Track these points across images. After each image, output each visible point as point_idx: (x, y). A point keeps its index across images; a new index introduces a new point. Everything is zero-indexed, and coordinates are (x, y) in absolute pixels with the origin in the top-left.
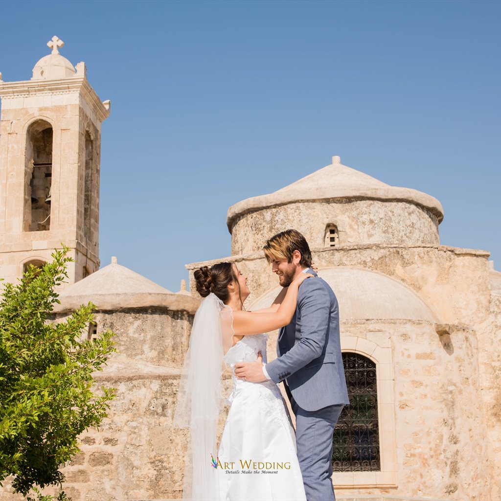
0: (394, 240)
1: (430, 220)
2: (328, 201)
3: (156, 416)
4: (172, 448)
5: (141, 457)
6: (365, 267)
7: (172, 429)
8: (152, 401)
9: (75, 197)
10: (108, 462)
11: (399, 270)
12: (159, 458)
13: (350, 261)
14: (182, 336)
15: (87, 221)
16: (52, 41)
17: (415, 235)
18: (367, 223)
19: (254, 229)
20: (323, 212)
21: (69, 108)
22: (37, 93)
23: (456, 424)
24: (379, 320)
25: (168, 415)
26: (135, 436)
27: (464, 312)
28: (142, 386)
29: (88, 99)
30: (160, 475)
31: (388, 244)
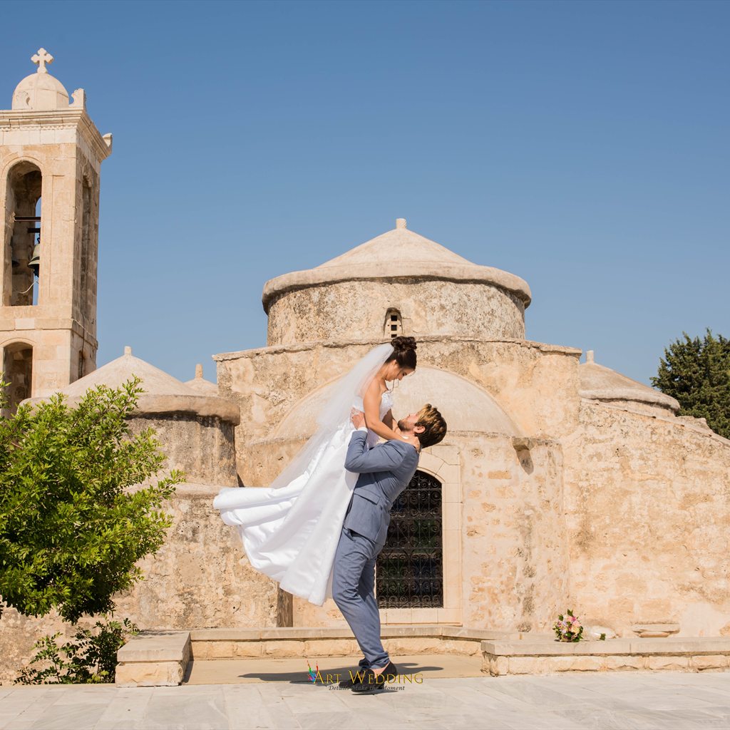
0: (469, 331)
1: (514, 305)
2: (390, 280)
3: (185, 542)
4: (204, 578)
5: (168, 589)
6: (433, 364)
7: (204, 557)
8: (181, 525)
9: (71, 264)
11: (473, 368)
12: (189, 590)
14: (213, 446)
15: (84, 292)
16: (38, 55)
17: (494, 325)
18: (437, 309)
19: (297, 311)
20: (384, 294)
21: (63, 147)
22: (22, 127)
23: (533, 554)
25: (200, 540)
26: (160, 564)
27: (549, 422)
28: (169, 506)
29: (86, 136)
30: (189, 610)
31: (461, 337)
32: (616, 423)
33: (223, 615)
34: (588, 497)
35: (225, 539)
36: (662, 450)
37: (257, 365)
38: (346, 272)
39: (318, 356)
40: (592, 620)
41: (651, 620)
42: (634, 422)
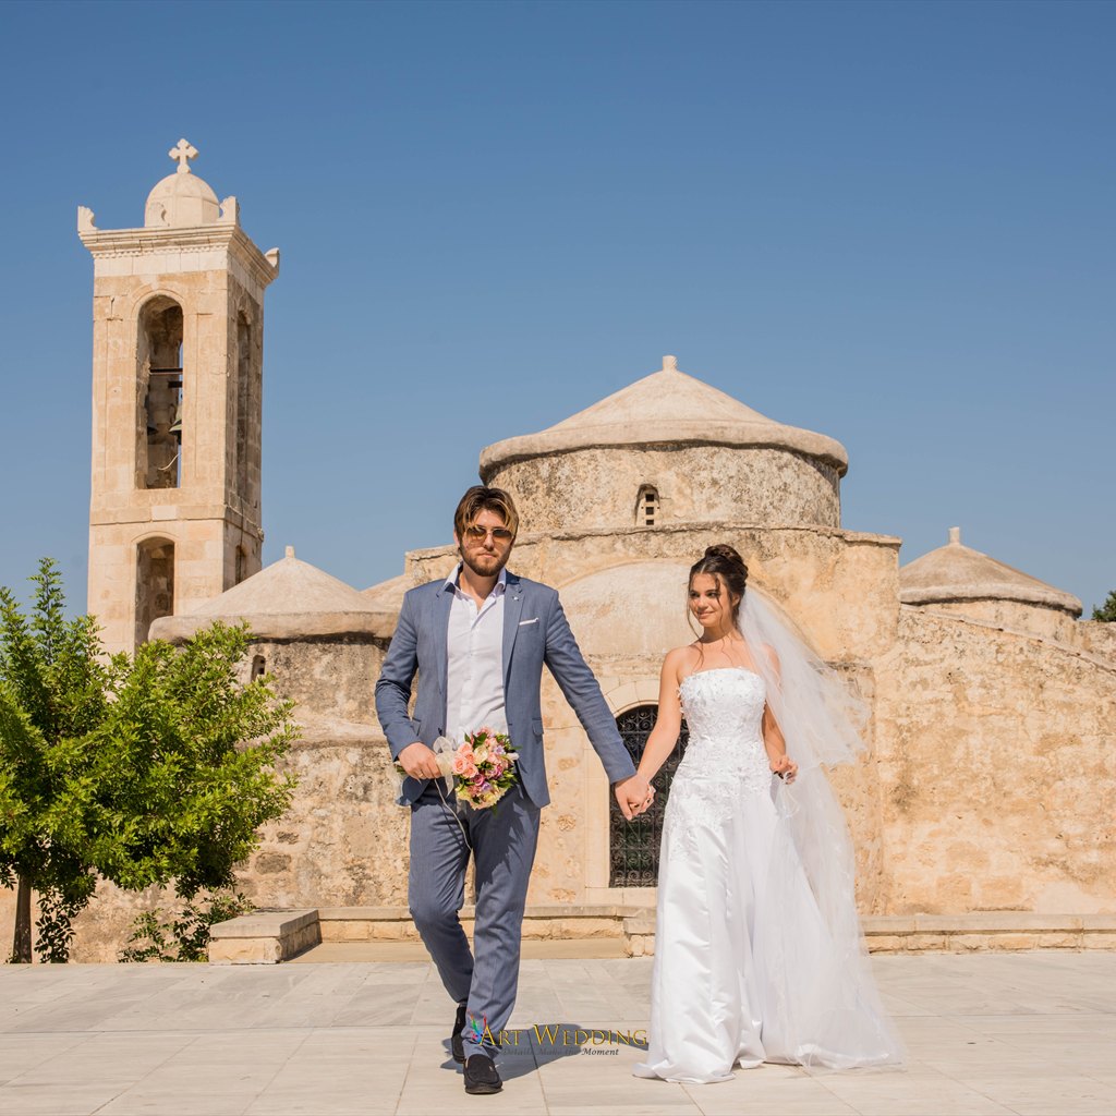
0: (752, 513)
1: (818, 475)
2: (643, 447)
3: (355, 802)
4: (379, 848)
5: (333, 861)
7: (378, 820)
8: (349, 780)
9: (223, 431)
10: (284, 868)
11: (754, 565)
12: (359, 862)
13: (676, 549)
15: (242, 467)
16: (178, 149)
17: (788, 504)
18: (707, 485)
19: (522, 490)
20: (635, 466)
21: (210, 276)
22: (156, 249)
25: (373, 799)
26: (323, 830)
27: (856, 637)
28: (334, 756)
29: (241, 257)
30: (360, 888)
31: (737, 523)
32: (948, 638)
34: (909, 739)
36: (1011, 674)
38: (584, 437)
39: (545, 552)
40: (914, 906)
41: (995, 905)
42: (972, 636)
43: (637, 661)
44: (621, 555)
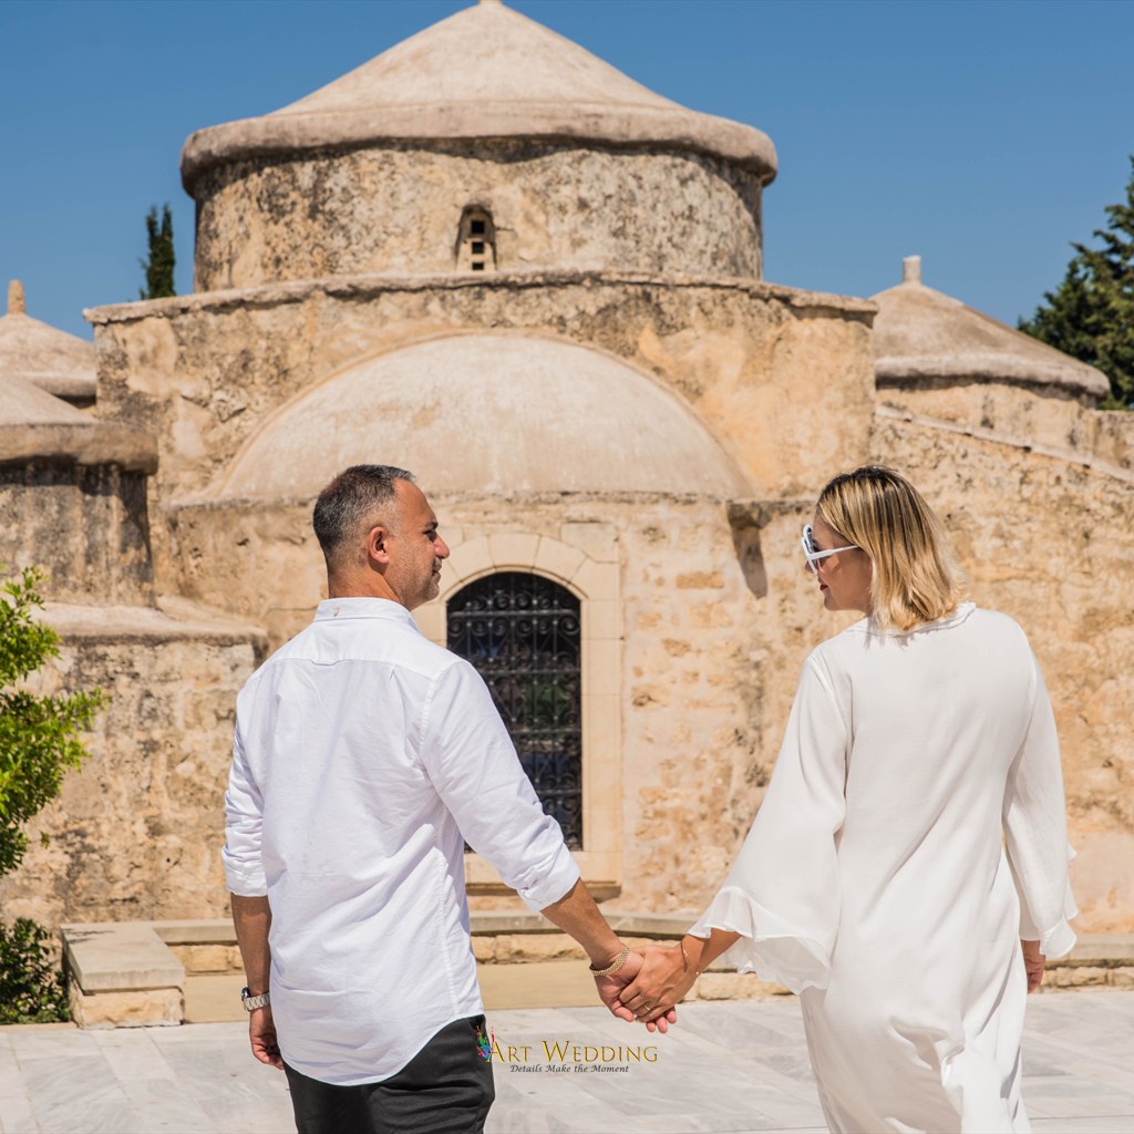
0: (640, 255)
2: (468, 144)
4: (106, 803)
6: (561, 332)
7: (106, 760)
11: (648, 342)
12: (76, 827)
13: (525, 314)
14: (108, 526)
17: (694, 239)
18: (571, 208)
19: (266, 207)
20: (455, 174)
23: (766, 740)
24: (594, 495)
25: (97, 728)
27: (806, 458)
30: (77, 866)
31: (622, 274)
32: (947, 460)
33: (147, 876)
35: (148, 723)
36: (1042, 517)
37: (183, 334)
38: (373, 125)
39: (315, 315)
42: (984, 458)
43: (490, 503)
44: (437, 322)
